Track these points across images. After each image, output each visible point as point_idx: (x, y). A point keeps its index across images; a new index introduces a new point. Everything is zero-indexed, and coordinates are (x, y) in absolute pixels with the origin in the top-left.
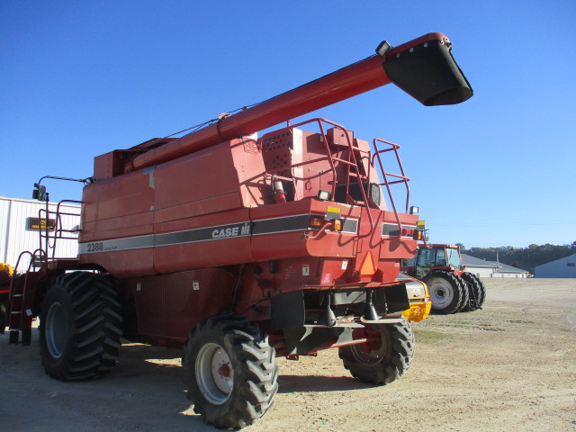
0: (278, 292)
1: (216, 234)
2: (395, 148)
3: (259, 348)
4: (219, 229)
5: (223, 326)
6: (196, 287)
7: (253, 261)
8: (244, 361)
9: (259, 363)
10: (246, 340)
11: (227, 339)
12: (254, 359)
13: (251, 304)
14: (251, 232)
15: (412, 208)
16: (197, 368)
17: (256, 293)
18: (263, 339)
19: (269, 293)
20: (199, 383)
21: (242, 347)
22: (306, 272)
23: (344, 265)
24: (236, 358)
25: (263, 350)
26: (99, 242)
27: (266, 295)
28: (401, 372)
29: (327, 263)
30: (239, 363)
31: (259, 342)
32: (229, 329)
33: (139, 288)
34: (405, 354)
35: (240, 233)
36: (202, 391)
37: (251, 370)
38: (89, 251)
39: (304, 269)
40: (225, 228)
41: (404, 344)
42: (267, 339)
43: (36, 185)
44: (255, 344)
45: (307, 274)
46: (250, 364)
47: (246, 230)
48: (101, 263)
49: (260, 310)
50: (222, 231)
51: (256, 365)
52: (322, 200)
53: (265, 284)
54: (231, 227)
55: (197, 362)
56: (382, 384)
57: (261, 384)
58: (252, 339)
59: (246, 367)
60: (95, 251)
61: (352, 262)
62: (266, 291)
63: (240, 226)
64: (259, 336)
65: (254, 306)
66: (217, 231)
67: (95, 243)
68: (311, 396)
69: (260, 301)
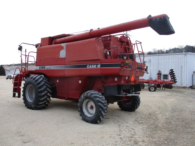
1: (88, 66)
2: (141, 43)
4: (90, 65)
6: (80, 82)
14: (101, 67)
15: (144, 62)
22: (116, 79)
23: (127, 78)
26: (44, 66)
33: (58, 81)
35: (97, 67)
38: (40, 68)
40: (92, 65)
43: (19, 46)
47: (99, 66)
48: (44, 73)
50: (91, 66)
52: (124, 59)
53: (102, 82)
54: (94, 65)
60: (42, 69)
61: (129, 77)
62: (103, 84)
63: (97, 65)
66: (89, 66)
67: (42, 66)
69: (101, 87)
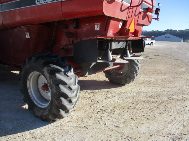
0: (79, 40)
3: (68, 76)
5: (43, 61)
6: (28, 36)
7: (63, 19)
8: (57, 85)
9: (68, 86)
10: (59, 71)
11: (45, 70)
12: (64, 84)
13: (62, 47)
16: (28, 86)
17: (65, 41)
18: (70, 70)
19: (72, 41)
20: (30, 94)
21: (56, 76)
22: (97, 27)
23: (120, 25)
24: (52, 83)
25: (70, 78)
27: (71, 41)
28: (133, 80)
29: (112, 22)
30: (54, 86)
31: (67, 72)
32: (47, 64)
34: (136, 72)
36: (32, 98)
37: (62, 91)
39: (96, 26)
41: (137, 68)
42: (72, 70)
44: (65, 74)
45: (98, 29)
46: (62, 87)
49: (67, 51)
51: (66, 87)
53: (70, 35)
55: (28, 82)
56: (124, 85)
57: (69, 99)
58: (63, 70)
59: (59, 89)
61: (125, 23)
62: (71, 39)
64: (67, 69)
65: (63, 48)
68: (92, 93)
69: (67, 45)
